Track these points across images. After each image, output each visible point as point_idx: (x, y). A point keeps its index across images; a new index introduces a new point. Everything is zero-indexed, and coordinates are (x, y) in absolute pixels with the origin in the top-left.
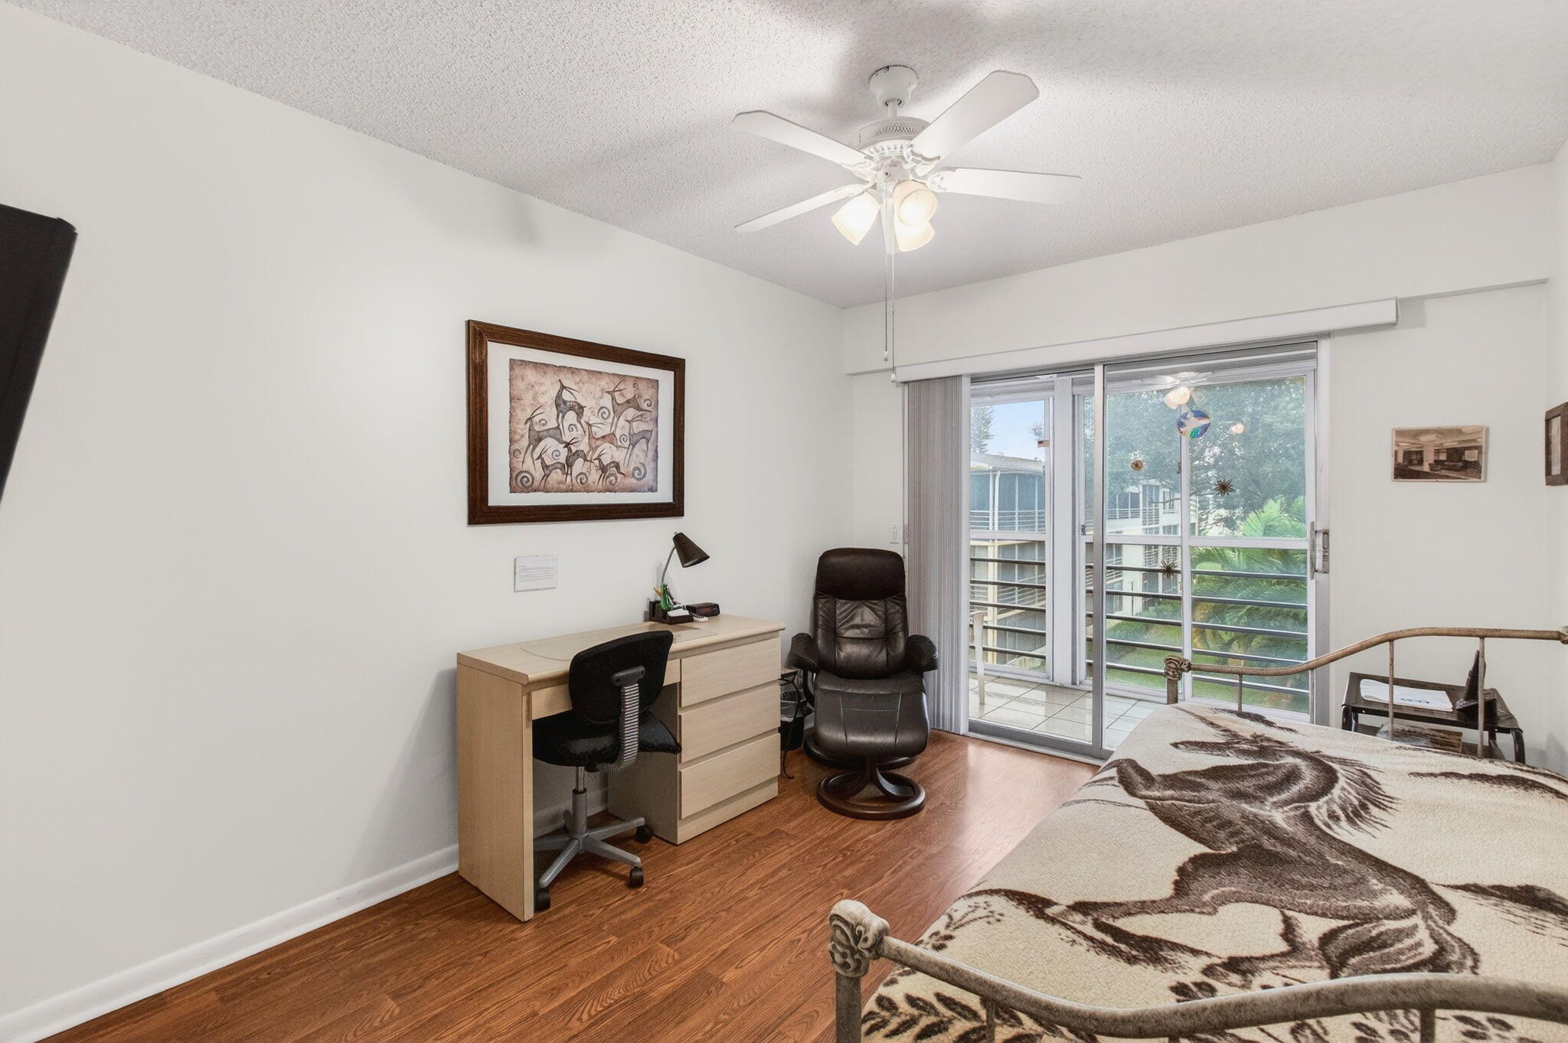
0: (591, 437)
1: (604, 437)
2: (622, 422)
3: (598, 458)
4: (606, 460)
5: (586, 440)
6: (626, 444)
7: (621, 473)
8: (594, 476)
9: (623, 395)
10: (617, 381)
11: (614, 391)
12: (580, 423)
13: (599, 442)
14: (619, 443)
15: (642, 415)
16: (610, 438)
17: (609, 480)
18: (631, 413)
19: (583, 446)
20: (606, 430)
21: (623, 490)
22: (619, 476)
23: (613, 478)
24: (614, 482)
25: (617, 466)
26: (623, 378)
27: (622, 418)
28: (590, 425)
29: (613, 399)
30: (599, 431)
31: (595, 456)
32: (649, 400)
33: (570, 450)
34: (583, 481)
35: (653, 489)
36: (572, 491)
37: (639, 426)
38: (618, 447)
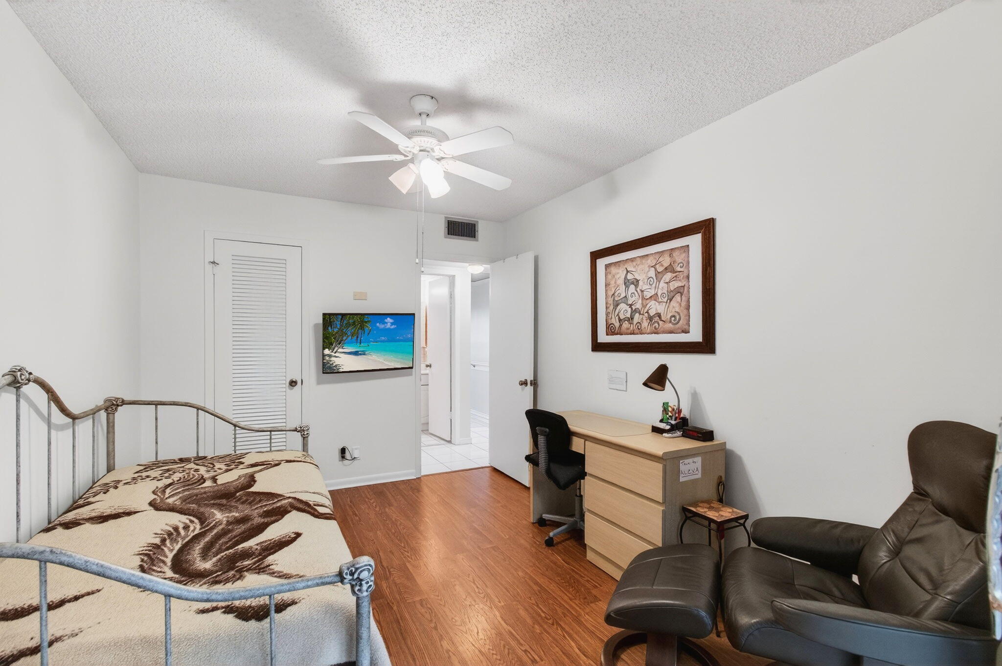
0: (643, 298)
1: (651, 297)
2: (662, 284)
3: (647, 312)
4: (652, 313)
5: (640, 301)
6: (665, 300)
7: (663, 321)
8: (645, 324)
9: (662, 265)
10: (657, 257)
11: (656, 264)
12: (637, 291)
13: (648, 301)
14: (660, 300)
15: (676, 276)
16: (654, 297)
17: (653, 326)
18: (668, 276)
19: (638, 305)
20: (653, 292)
21: (664, 332)
22: (661, 323)
23: (656, 324)
24: (657, 327)
25: (659, 315)
26: (662, 253)
27: (662, 281)
28: (642, 291)
29: (656, 270)
30: (648, 294)
31: (646, 311)
32: (682, 263)
33: (632, 309)
34: (639, 327)
35: (686, 332)
36: (633, 334)
37: (675, 285)
38: (660, 302)
